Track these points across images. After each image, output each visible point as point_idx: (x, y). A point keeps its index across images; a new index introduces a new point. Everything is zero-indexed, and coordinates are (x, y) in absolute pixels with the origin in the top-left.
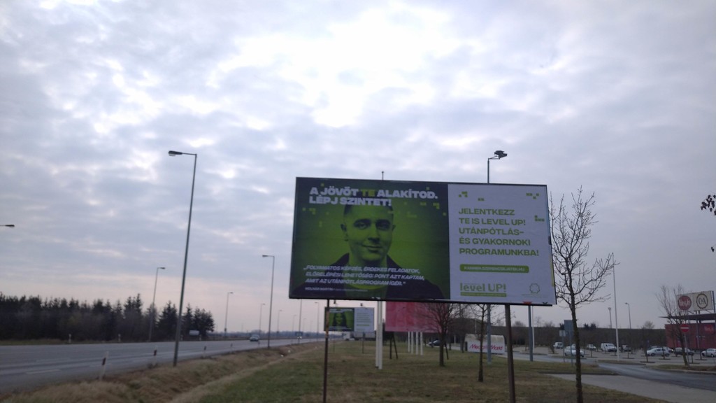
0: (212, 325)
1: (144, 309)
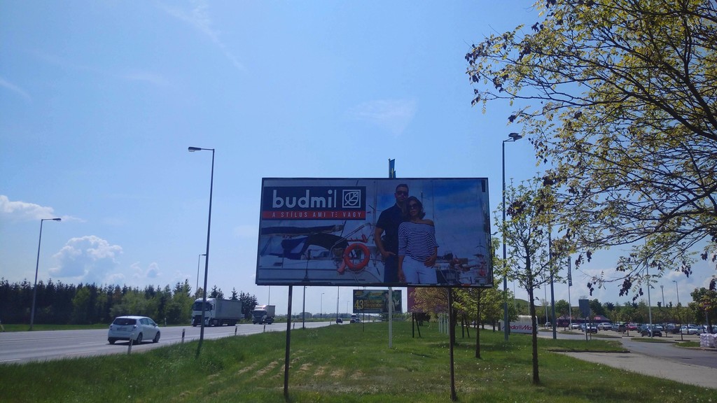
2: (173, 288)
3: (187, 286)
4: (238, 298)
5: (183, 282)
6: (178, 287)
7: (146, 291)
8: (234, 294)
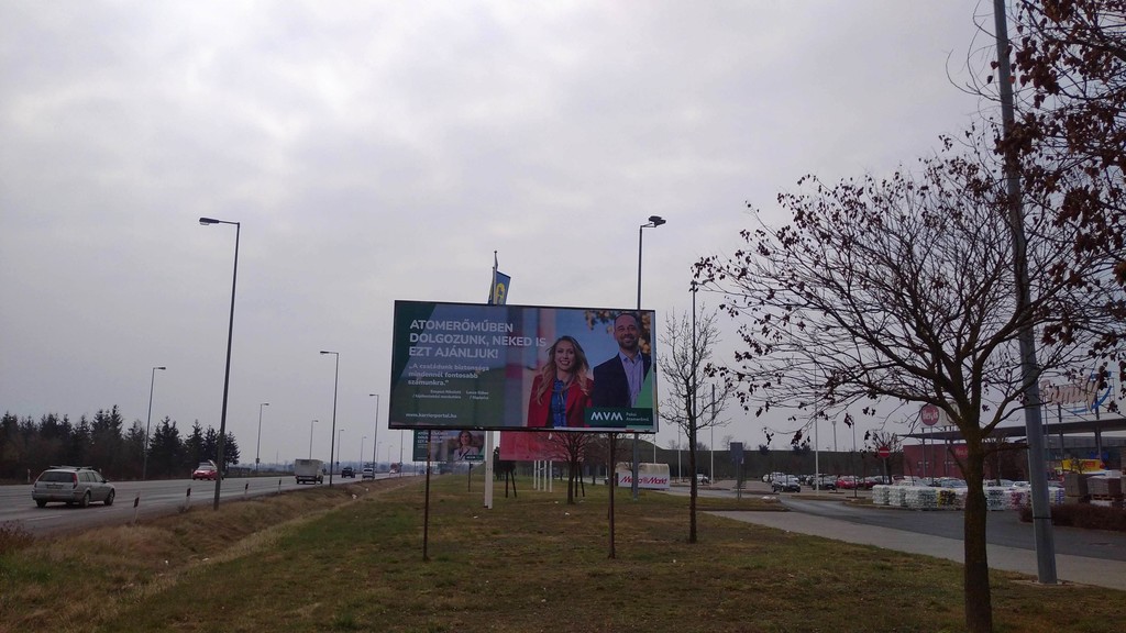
0: (235, 454)
1: (125, 429)
2: (91, 418)
3: (115, 416)
4: (204, 436)
5: (107, 410)
6: (100, 418)
7: (44, 424)
8: (197, 430)
